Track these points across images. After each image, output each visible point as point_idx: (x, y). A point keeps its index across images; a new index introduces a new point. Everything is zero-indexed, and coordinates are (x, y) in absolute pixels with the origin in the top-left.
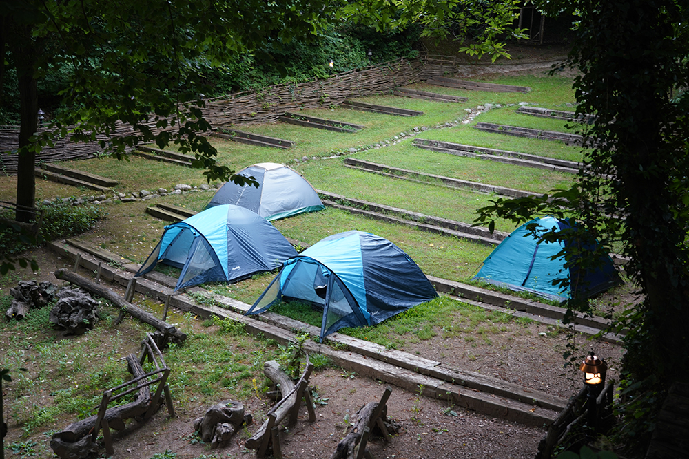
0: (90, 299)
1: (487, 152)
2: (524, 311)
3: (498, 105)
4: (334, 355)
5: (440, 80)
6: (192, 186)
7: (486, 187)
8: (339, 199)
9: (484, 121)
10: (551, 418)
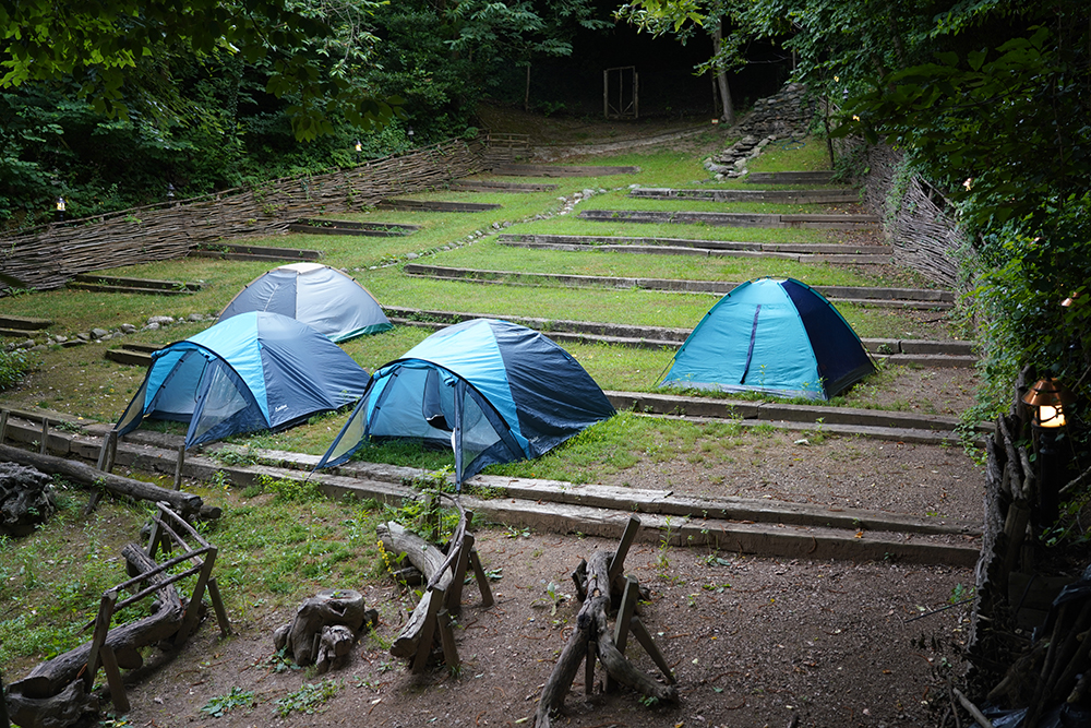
0: (36, 473)
1: (609, 241)
2: (755, 418)
3: (602, 190)
4: (487, 506)
5: (511, 168)
6: (176, 318)
7: (624, 281)
8: (412, 313)
9: (588, 209)
10: (895, 542)
